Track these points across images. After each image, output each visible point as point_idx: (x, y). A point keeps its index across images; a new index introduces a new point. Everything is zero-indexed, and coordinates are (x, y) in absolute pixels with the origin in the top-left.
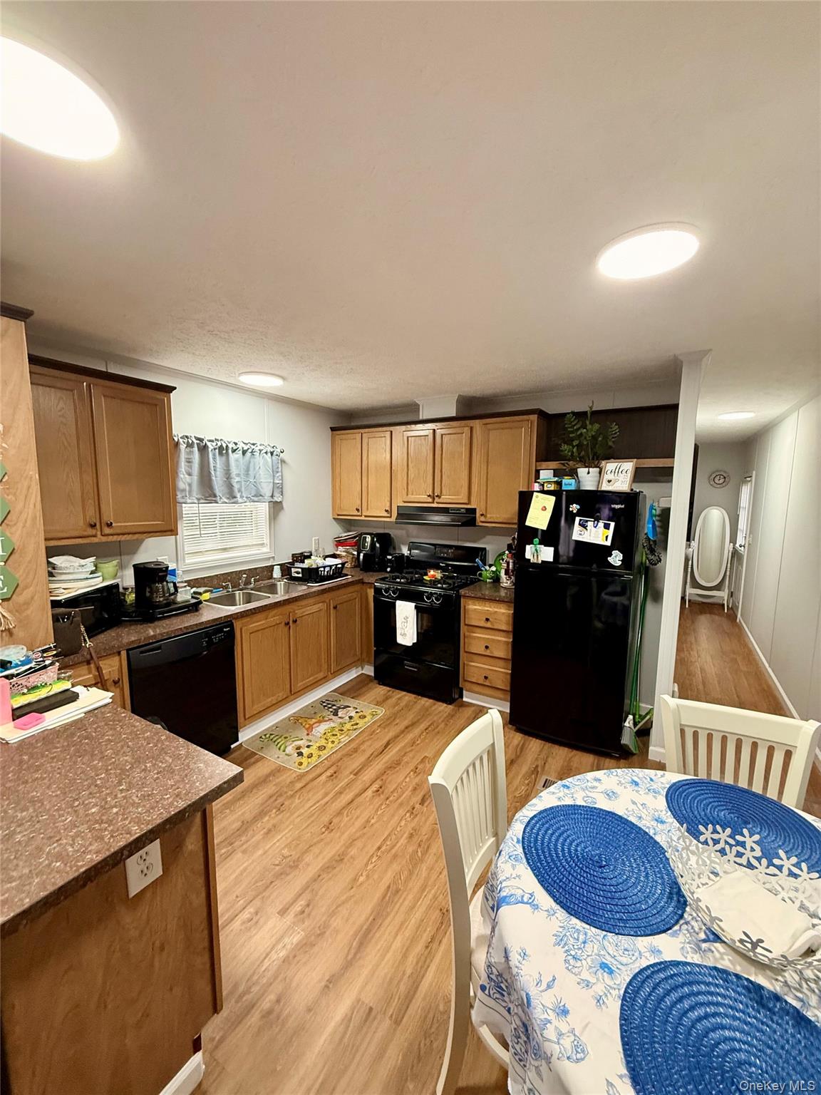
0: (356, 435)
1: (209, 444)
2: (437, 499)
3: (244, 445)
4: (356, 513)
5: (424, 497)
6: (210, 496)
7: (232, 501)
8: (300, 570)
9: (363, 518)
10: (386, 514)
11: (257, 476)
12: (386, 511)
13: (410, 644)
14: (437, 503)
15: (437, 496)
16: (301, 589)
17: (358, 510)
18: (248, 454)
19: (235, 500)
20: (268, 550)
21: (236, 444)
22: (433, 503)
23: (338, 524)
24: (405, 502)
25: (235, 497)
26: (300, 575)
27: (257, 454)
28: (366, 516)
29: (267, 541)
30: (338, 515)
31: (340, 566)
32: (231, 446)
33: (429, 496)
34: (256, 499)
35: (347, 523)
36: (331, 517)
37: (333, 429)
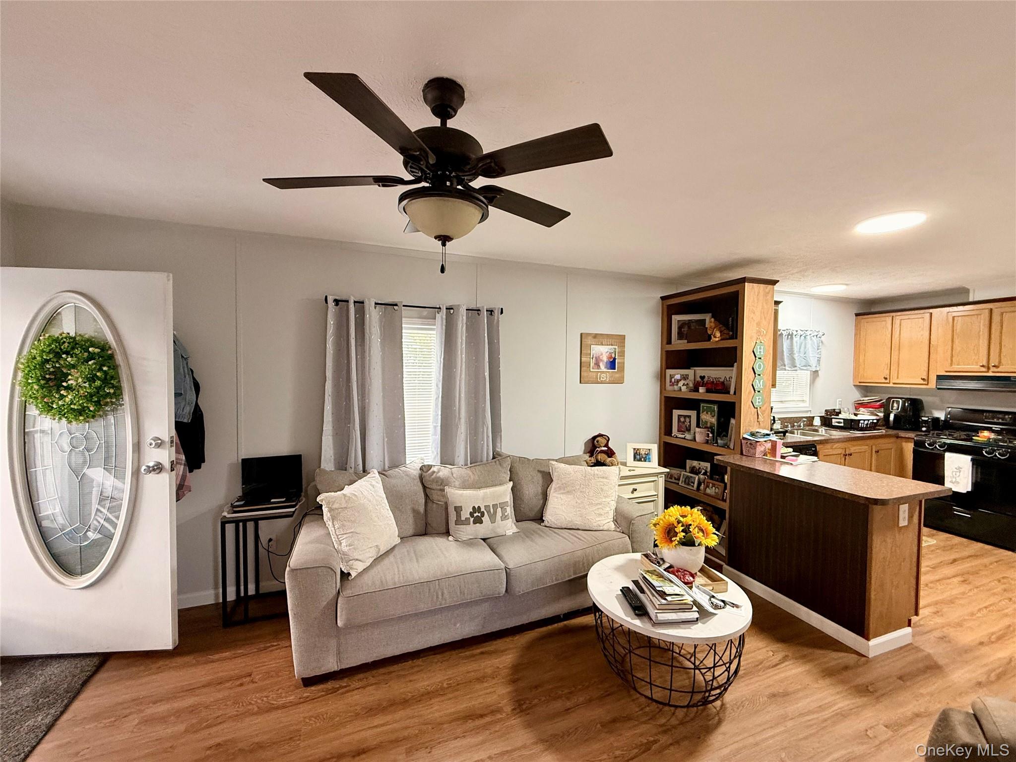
0: (887, 318)
1: (783, 332)
2: (993, 369)
3: (801, 332)
4: (884, 381)
5: (976, 367)
6: (782, 365)
7: (794, 369)
8: (842, 421)
9: (891, 385)
10: (922, 382)
11: (807, 353)
12: (923, 379)
13: (964, 491)
14: (993, 372)
15: (994, 366)
16: (836, 434)
17: (886, 379)
18: (802, 337)
19: (796, 368)
20: (808, 405)
21: (797, 331)
22: (988, 372)
23: (858, 390)
24: (946, 372)
25: (796, 367)
26: (842, 425)
27: (808, 337)
28: (894, 384)
29: (807, 398)
30: (860, 382)
31: (875, 421)
32: (795, 333)
33: (983, 366)
34: (805, 368)
35: (866, 389)
36: (852, 383)
37: (857, 315)
